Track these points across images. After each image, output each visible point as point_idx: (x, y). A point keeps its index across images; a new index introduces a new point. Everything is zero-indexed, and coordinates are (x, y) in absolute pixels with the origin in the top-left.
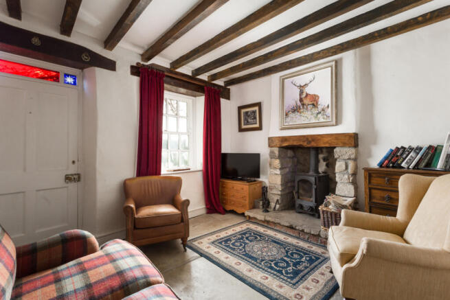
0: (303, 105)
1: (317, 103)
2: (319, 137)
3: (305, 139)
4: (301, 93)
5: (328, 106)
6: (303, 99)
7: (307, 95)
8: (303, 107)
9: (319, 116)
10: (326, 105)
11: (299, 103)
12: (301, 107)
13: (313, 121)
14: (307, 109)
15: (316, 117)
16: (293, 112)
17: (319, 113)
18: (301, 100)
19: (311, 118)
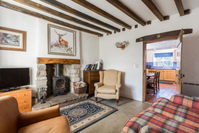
0: (61, 44)
1: (67, 45)
2: (69, 60)
3: (63, 60)
4: (60, 38)
5: (72, 48)
6: (61, 41)
7: (63, 40)
8: (61, 45)
9: (68, 51)
10: (71, 47)
11: (59, 43)
12: (60, 45)
13: (66, 52)
14: (63, 46)
15: (67, 51)
16: (55, 46)
17: (68, 50)
18: (60, 41)
19: (65, 51)
